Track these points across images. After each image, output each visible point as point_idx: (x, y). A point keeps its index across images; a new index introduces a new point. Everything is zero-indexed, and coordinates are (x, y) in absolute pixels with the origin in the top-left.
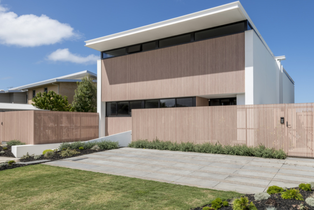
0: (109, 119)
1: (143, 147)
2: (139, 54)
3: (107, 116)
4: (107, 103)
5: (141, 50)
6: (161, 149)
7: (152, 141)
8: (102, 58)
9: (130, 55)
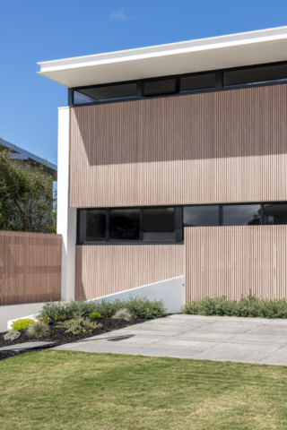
0: (87, 250)
1: (222, 313)
2: (172, 100)
3: (79, 242)
4: (79, 210)
5: (177, 92)
6: (271, 317)
7: (238, 300)
8: (72, 103)
9: (148, 101)
